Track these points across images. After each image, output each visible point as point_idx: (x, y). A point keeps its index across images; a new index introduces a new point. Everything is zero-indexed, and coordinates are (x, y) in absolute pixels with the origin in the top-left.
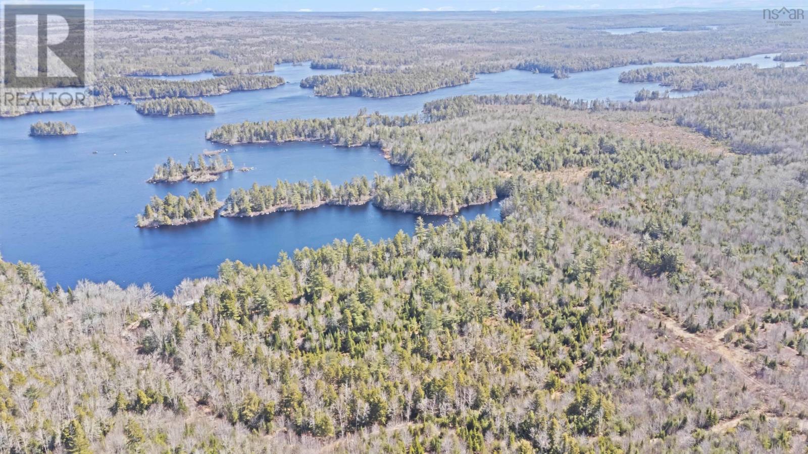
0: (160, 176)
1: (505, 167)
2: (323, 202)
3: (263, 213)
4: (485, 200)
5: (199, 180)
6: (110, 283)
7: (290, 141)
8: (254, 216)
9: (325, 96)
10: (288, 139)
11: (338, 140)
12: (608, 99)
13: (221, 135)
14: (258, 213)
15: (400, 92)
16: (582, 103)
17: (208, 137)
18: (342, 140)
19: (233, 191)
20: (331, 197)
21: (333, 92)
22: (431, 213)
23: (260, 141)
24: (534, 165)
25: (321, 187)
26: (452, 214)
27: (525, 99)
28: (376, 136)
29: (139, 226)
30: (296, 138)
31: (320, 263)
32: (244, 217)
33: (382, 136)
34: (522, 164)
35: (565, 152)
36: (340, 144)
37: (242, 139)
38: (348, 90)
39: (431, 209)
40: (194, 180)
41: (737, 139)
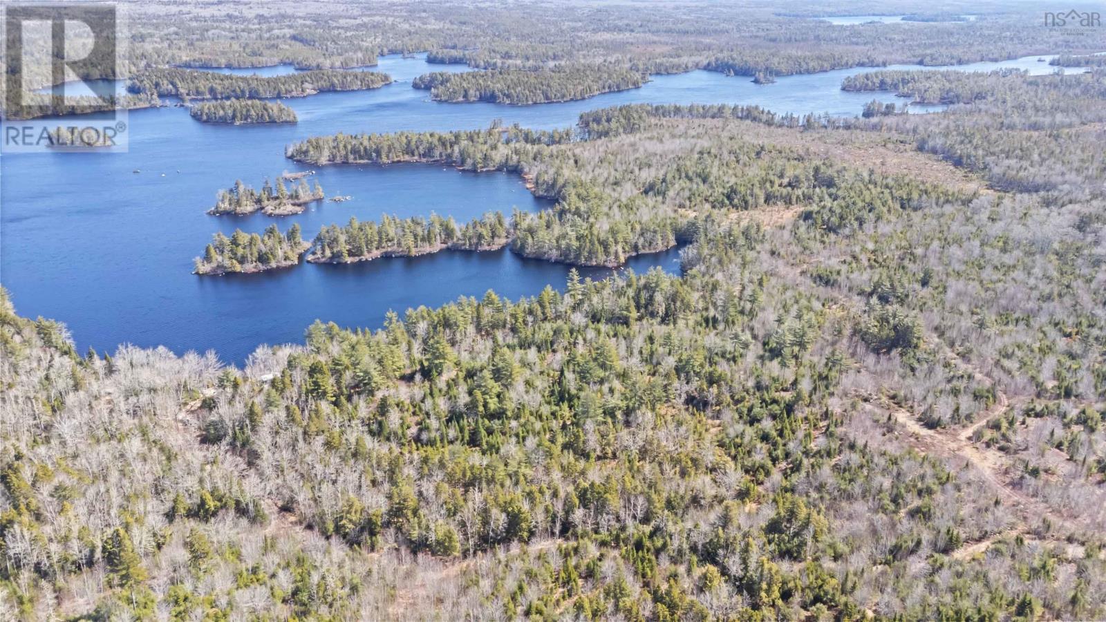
0: (225, 206)
1: (688, 203)
2: (444, 246)
3: (363, 258)
4: (660, 246)
5: (277, 212)
6: (161, 349)
7: (399, 162)
8: (352, 263)
9: (446, 101)
10: (396, 159)
11: (463, 162)
12: (827, 113)
13: (306, 153)
14: (357, 259)
15: (547, 98)
16: (792, 118)
17: (289, 154)
18: (469, 161)
19: (324, 229)
20: (455, 239)
21: (457, 95)
22: (589, 263)
23: (358, 161)
24: (727, 201)
25: (441, 225)
26: (616, 265)
27: (715, 110)
28: (515, 158)
29: (197, 273)
30: (407, 158)
31: (441, 329)
32: (339, 264)
33: (523, 157)
34: (711, 199)
35: (768, 185)
36: (466, 167)
37: (334, 157)
38: (478, 93)
39: (589, 258)
40: (270, 211)
41: (997, 170)
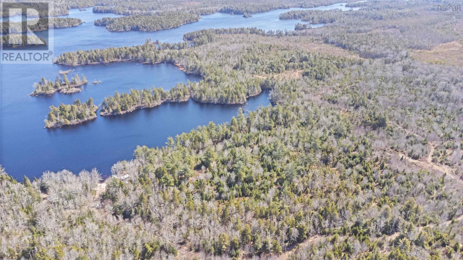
0: (40, 91)
1: (255, 72)
2: (162, 101)
3: (128, 111)
4: (257, 93)
5: (69, 92)
7: (113, 62)
8: (124, 114)
9: (116, 31)
10: (111, 61)
11: (145, 60)
12: (285, 30)
13: (65, 60)
14: (125, 112)
15: (162, 27)
16: (272, 32)
17: (55, 61)
18: (148, 59)
19: (106, 98)
20: (167, 98)
21: (120, 28)
22: (232, 103)
23: (93, 63)
24: (271, 70)
25: (159, 92)
26: (244, 103)
27: (240, 30)
28: (169, 56)
29: (47, 128)
30: (116, 60)
32: (117, 115)
33: (173, 56)
34: (264, 70)
35: (283, 62)
36: (147, 62)
37: (81, 62)
38: (130, 27)
39: (232, 101)
40: (65, 92)
41: (362, 50)
